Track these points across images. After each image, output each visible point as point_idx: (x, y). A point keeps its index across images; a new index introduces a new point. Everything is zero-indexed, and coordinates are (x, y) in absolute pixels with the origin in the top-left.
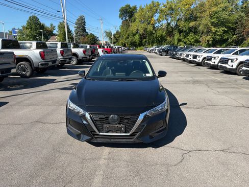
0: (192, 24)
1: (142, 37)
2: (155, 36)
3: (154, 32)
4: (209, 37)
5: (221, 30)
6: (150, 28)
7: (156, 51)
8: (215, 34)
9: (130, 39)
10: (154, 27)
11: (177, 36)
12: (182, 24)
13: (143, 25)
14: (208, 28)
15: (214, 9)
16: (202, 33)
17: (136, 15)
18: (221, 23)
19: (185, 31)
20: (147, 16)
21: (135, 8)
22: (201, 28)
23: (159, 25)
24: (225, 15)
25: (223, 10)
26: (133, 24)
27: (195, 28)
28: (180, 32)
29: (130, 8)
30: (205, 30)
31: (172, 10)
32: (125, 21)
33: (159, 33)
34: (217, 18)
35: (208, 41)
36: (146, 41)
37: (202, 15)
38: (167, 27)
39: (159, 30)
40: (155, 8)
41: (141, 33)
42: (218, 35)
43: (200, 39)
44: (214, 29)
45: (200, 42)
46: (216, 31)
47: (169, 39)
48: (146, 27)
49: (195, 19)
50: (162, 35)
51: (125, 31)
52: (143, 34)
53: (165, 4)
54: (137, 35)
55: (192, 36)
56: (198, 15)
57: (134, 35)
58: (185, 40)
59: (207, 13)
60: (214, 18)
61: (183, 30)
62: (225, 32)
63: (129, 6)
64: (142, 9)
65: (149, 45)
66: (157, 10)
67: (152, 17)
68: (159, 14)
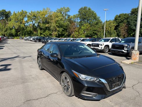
0: (47, 25)
1: (17, 31)
2: (26, 30)
3: (25, 28)
4: (56, 33)
5: (61, 29)
6: (22, 25)
7: (32, 39)
8: (59, 31)
9: (8, 32)
10: (25, 25)
11: (39, 31)
12: (41, 25)
13: (17, 24)
14: (55, 28)
15: (57, 19)
16: (53, 31)
17: (11, 17)
18: (60, 26)
19: (44, 29)
20: (19, 18)
21: (10, 12)
22: (52, 28)
23: (28, 24)
24: (62, 22)
25: (61, 20)
26: (9, 22)
27: (49, 28)
28: (41, 29)
29: (6, 12)
30: (54, 29)
31: (35, 17)
32: (3, 20)
33: (28, 29)
34: (58, 23)
35: (56, 35)
36: (20, 34)
37: (51, 21)
38: (33, 26)
39: (29, 27)
40: (24, 14)
41: (16, 28)
42: (60, 32)
43: (52, 34)
44: (58, 29)
45: (52, 35)
46: (59, 30)
47: (35, 33)
48: (20, 25)
49: (48, 23)
50: (30, 30)
51: (4, 26)
52: (18, 29)
53: (30, 13)
54: (14, 30)
55: (47, 32)
56: (49, 21)
57: (11, 29)
58: (44, 34)
59: (54, 21)
60: (57, 23)
61: (42, 28)
62: (63, 30)
63: (5, 11)
64: (16, 14)
65: (23, 36)
66: (25, 16)
67: (23, 19)
68: (27, 18)
